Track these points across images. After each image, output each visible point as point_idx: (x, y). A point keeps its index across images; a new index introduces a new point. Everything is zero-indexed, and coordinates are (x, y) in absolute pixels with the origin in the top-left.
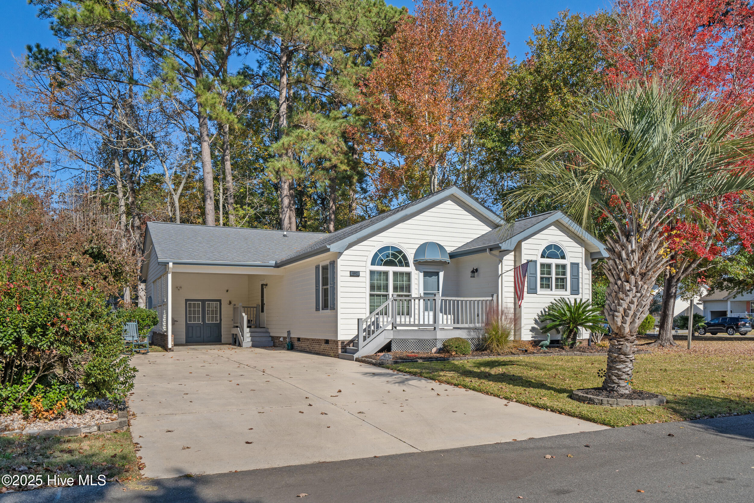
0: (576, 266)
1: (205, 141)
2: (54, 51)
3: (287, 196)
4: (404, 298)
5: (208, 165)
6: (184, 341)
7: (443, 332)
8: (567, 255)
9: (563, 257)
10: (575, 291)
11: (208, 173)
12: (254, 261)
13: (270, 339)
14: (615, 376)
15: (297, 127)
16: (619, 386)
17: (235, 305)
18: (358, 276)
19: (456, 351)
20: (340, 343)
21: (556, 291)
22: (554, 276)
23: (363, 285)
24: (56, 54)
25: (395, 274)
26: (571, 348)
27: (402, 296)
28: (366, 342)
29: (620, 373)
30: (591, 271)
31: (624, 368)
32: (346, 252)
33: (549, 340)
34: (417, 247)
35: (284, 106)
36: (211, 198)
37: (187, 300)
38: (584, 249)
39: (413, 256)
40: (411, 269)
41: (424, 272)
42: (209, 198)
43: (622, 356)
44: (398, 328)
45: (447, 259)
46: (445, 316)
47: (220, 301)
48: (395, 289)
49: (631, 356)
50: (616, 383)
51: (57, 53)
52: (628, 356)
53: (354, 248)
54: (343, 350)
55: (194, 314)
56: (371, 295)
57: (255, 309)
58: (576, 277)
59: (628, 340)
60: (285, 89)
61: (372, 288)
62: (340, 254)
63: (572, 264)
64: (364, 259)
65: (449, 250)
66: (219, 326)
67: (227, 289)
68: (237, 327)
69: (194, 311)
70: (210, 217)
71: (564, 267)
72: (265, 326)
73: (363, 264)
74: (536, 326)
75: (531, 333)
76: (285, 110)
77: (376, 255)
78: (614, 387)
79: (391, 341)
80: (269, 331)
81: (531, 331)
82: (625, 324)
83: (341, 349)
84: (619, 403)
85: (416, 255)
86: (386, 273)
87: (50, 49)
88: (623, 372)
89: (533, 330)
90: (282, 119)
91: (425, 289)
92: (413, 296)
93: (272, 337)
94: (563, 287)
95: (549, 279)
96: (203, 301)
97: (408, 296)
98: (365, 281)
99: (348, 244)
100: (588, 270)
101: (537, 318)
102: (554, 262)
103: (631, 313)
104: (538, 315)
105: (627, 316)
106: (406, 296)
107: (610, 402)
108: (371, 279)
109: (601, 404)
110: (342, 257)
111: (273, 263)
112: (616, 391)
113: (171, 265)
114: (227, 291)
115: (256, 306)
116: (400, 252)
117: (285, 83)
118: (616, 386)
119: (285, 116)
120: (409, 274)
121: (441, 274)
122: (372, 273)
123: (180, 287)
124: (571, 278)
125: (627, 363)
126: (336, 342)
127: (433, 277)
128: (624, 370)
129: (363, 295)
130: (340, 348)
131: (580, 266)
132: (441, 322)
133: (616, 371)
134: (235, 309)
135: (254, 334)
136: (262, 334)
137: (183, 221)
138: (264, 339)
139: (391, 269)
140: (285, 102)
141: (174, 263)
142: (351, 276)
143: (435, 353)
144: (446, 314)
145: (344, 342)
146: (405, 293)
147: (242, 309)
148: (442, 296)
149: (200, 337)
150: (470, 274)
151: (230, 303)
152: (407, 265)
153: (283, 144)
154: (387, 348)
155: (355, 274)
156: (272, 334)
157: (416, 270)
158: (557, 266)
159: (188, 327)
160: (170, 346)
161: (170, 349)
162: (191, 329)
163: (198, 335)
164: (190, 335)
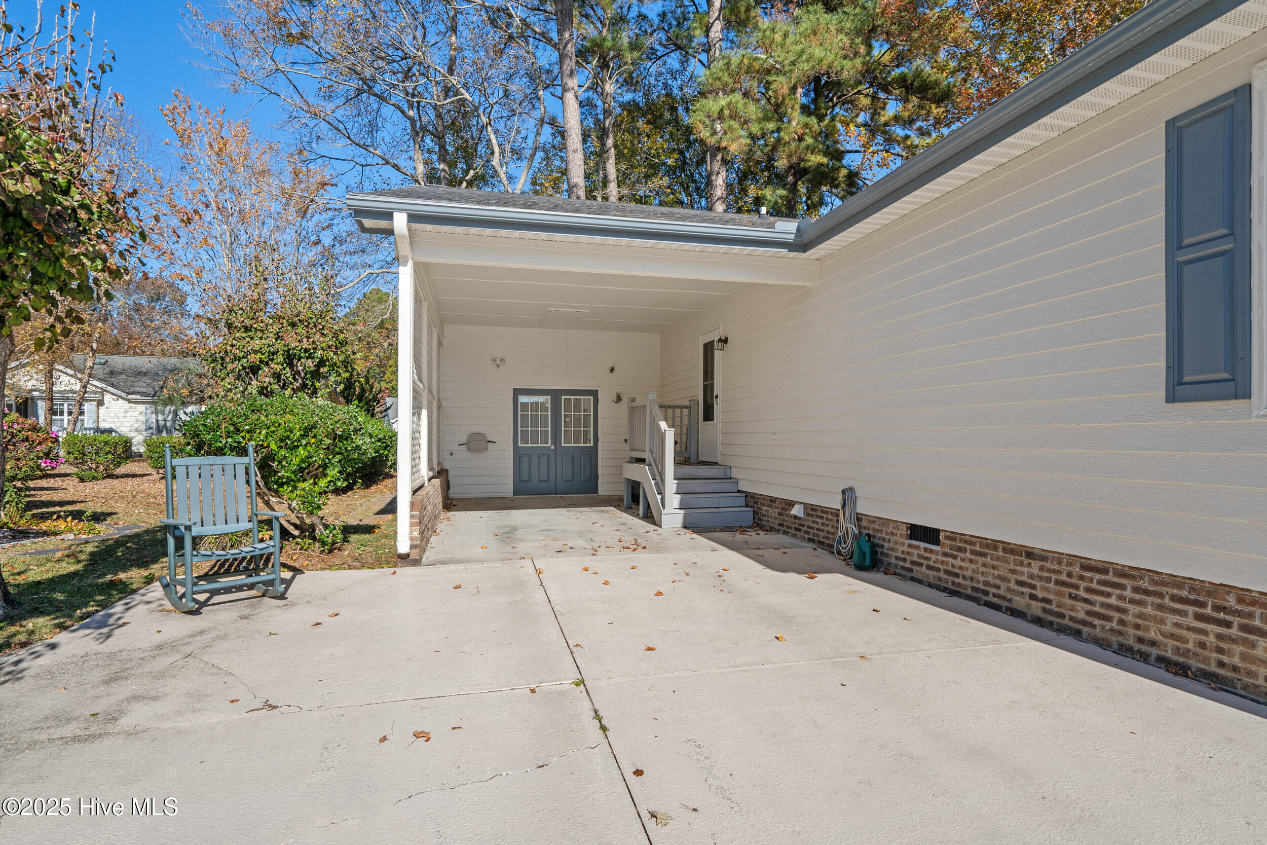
5: (574, 136)
6: (507, 489)
13: (742, 501)
17: (633, 400)
37: (517, 392)
47: (594, 393)
55: (535, 424)
57: (685, 411)
66: (592, 454)
67: (611, 365)
68: (641, 461)
69: (534, 418)
72: (719, 459)
80: (735, 473)
93: (747, 495)
96: (556, 394)
114: (612, 370)
115: (687, 403)
123: (502, 360)
134: (635, 411)
135: (690, 485)
136: (715, 486)
138: (724, 501)
147: (658, 412)
149: (548, 480)
151: (619, 398)
156: (743, 486)
159: (519, 455)
160: (403, 547)
161: (404, 557)
162: (525, 460)
163: (544, 476)
164: (525, 476)
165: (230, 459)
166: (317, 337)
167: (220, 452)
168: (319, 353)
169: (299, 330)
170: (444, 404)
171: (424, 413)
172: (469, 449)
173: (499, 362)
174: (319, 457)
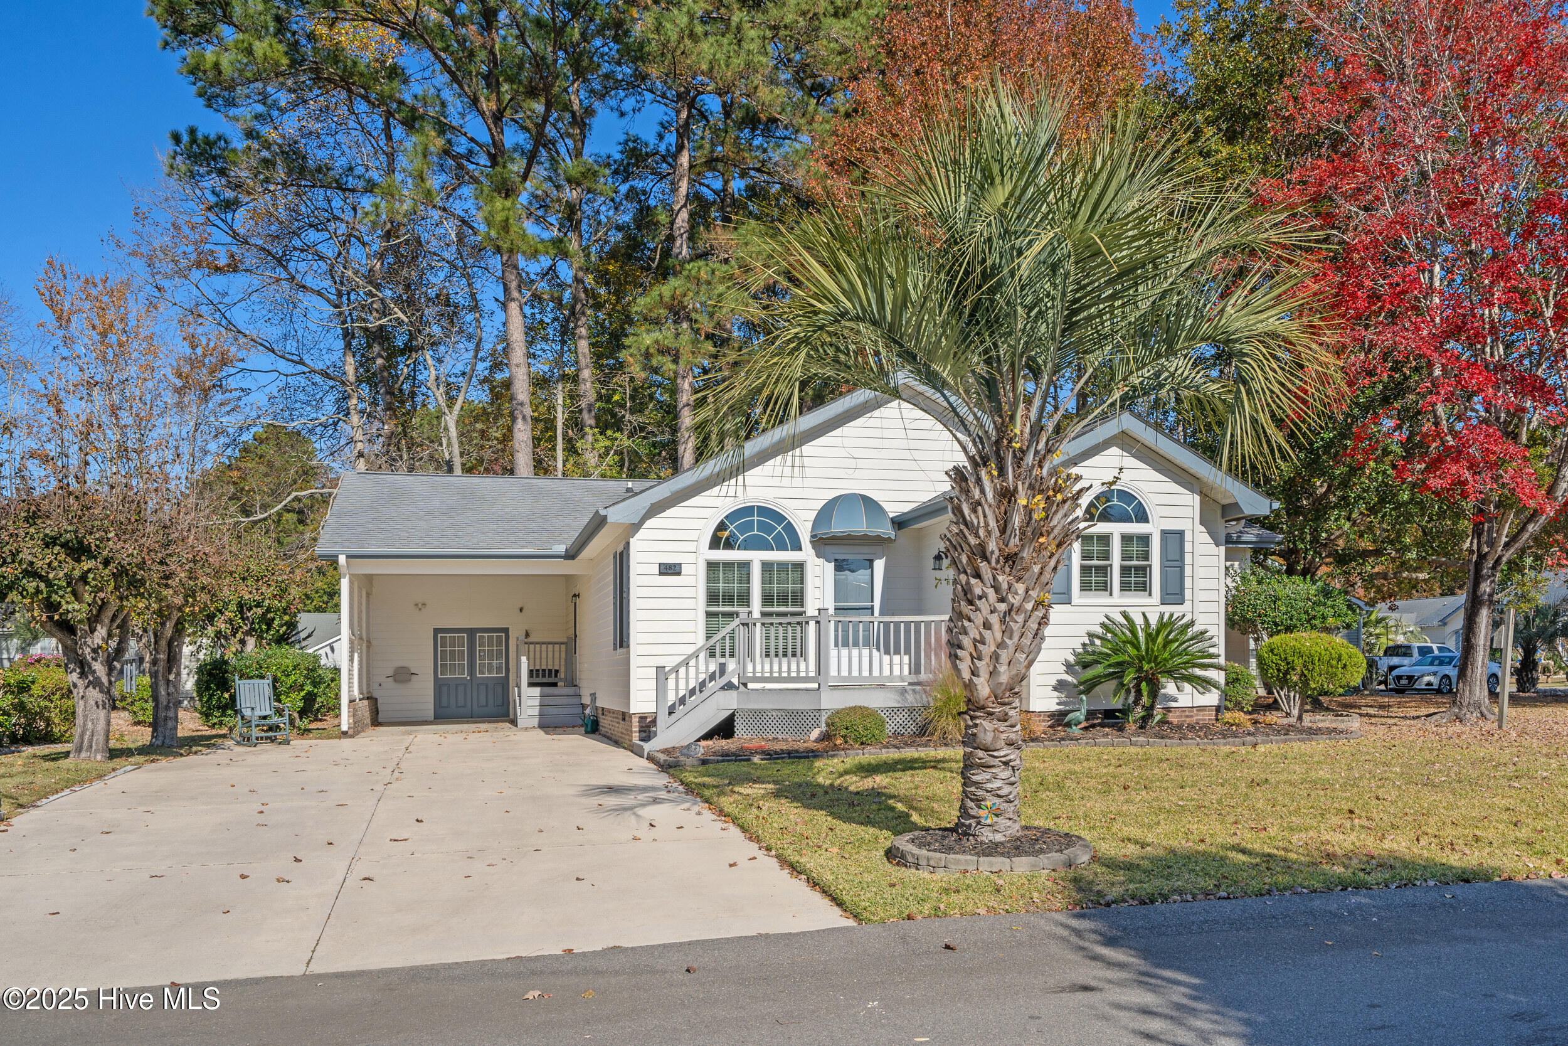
0: (1174, 539)
1: (513, 300)
2: (219, 138)
3: (688, 405)
4: (789, 619)
5: (517, 349)
6: (431, 714)
7: (837, 693)
8: (1152, 512)
9: (1142, 516)
10: (1174, 593)
11: (518, 366)
12: (523, 547)
13: (573, 710)
14: (971, 800)
15: (704, 255)
16: (979, 823)
18: (679, 574)
19: (844, 737)
20: (635, 720)
21: (1121, 596)
22: (1116, 561)
23: (690, 592)
24: (222, 143)
25: (767, 567)
26: (1141, 727)
27: (784, 614)
28: (674, 717)
29: (980, 793)
30: (1222, 548)
31: (988, 781)
32: (649, 523)
33: (1084, 711)
34: (819, 505)
35: (684, 215)
36: (524, 418)
37: (437, 631)
38: (1197, 498)
39: (809, 525)
40: (807, 554)
41: (836, 560)
42: (520, 417)
43: (981, 753)
44: (750, 686)
45: (888, 531)
46: (886, 658)
47: (506, 631)
48: (767, 599)
49: (1002, 753)
50: (974, 817)
51: (226, 142)
52: (995, 754)
53: (669, 512)
54: (644, 735)
55: (453, 658)
56: (709, 614)
57: (563, 647)
58: (1175, 562)
59: (991, 714)
60: (686, 179)
61: (712, 597)
62: (636, 527)
63: (1164, 533)
64: (694, 535)
65: (894, 510)
66: (504, 682)
67: (521, 606)
69: (452, 653)
70: (523, 460)
71: (1145, 539)
72: (576, 682)
73: (691, 547)
74: (1069, 678)
75: (1056, 694)
76: (685, 224)
77: (721, 527)
78: (970, 825)
79: (733, 715)
80: (582, 692)
81: (1055, 689)
82: (978, 676)
83: (640, 731)
84: (949, 865)
85: (816, 523)
86: (745, 566)
87: (213, 137)
88: (988, 791)
89: (1060, 686)
90: (678, 243)
91: (837, 599)
92: (809, 614)
94: (1144, 587)
95: (1104, 570)
96: (471, 632)
97: (800, 614)
98: (694, 581)
99: (648, 505)
100: (1217, 546)
101: (1072, 659)
102: (1116, 529)
103: (987, 650)
104: (1075, 654)
105: (980, 659)
106: (793, 614)
107: (932, 863)
108: (709, 580)
109: (917, 866)
110: (641, 534)
111: (561, 549)
112: (974, 836)
113: (342, 559)
114: (521, 610)
115: (566, 640)
116: (779, 518)
117: (686, 165)
118: (973, 822)
119: (685, 236)
120: (799, 567)
121: (879, 565)
122: (712, 566)
123: (424, 604)
124: (1163, 567)
125: (994, 770)
126: (625, 716)
127: (861, 571)
128: (989, 786)
129: (690, 615)
130: (636, 729)
131: (1188, 536)
132: (833, 672)
133: (973, 789)
135: (548, 700)
136: (565, 701)
137: (468, 470)
138: (567, 710)
139: (756, 558)
140: (685, 206)
141: (349, 557)
142: (661, 574)
143: (817, 741)
144: (887, 652)
145: (646, 718)
146: (790, 609)
147: (524, 648)
148: (882, 614)
149: (465, 706)
150: (931, 563)
151: (526, 635)
152: (798, 547)
153: (660, 295)
154: (725, 729)
155: (670, 570)
157: (818, 557)
158: (1126, 539)
159: (440, 686)
160: (344, 728)
161: (345, 733)
162: (445, 689)
163: (461, 702)
164: (444, 702)
165: (256, 681)
166: (264, 589)
167: (251, 678)
168: (266, 603)
169: (249, 583)
170: (374, 642)
171: (356, 655)
172: (395, 681)
173: (420, 606)
174: (301, 680)
